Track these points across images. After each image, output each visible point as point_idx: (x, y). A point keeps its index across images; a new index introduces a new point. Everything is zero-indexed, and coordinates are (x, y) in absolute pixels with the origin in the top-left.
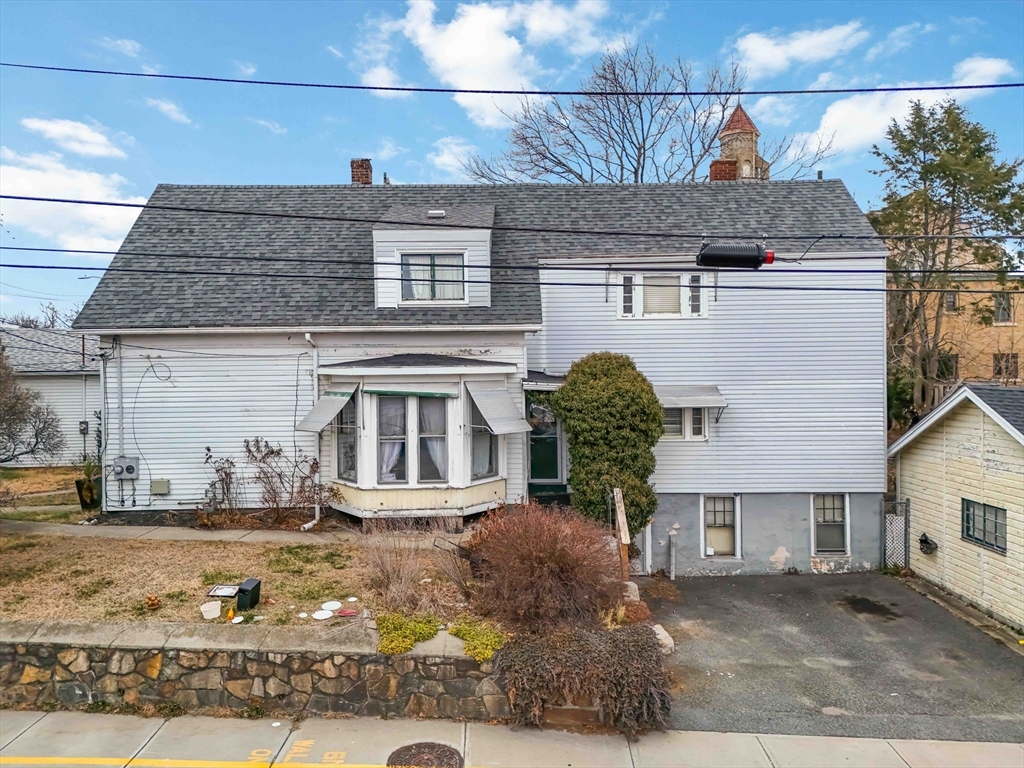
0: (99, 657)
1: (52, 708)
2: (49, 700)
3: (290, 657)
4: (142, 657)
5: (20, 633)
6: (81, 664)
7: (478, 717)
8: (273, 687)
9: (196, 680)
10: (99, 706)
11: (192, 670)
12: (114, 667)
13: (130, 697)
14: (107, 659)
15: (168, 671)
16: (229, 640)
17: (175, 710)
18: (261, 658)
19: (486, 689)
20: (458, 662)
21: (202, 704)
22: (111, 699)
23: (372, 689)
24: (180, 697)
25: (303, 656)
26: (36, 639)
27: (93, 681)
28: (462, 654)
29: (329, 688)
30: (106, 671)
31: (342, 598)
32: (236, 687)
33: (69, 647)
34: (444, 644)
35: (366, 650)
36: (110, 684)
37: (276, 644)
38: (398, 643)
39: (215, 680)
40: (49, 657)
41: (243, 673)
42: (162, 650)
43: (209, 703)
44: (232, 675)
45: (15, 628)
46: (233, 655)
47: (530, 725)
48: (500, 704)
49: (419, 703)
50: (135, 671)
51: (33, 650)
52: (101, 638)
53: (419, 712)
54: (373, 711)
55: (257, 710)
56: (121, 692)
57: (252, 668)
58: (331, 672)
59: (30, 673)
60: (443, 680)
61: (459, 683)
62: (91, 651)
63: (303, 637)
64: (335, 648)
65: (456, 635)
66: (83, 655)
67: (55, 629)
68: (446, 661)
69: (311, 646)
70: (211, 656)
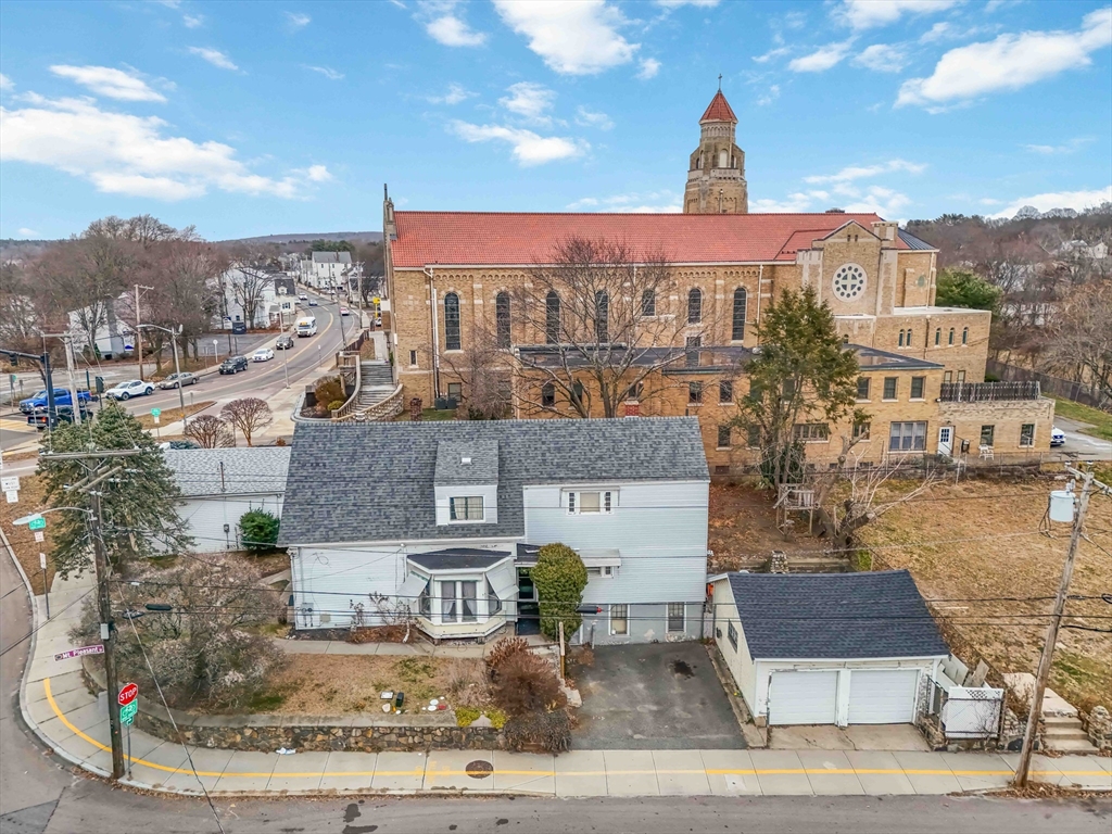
0: (347, 730)
1: (330, 750)
2: (328, 747)
3: (423, 729)
4: (364, 730)
5: (313, 722)
6: (340, 733)
7: (497, 748)
8: (416, 739)
9: (386, 738)
10: (348, 749)
11: (384, 734)
12: (354, 734)
13: (360, 745)
14: (350, 731)
15: (375, 735)
16: (398, 722)
17: (379, 750)
18: (412, 729)
19: (500, 739)
20: (489, 729)
21: (389, 746)
22: (353, 746)
23: (455, 739)
24: (380, 744)
25: (428, 728)
26: (321, 725)
27: (345, 740)
28: (491, 726)
29: (439, 740)
30: (350, 736)
31: (438, 697)
32: (402, 740)
33: (335, 727)
34: (483, 721)
35: (453, 725)
36: (352, 740)
37: (417, 724)
38: (464, 724)
39: (393, 737)
40: (327, 731)
41: (405, 735)
42: (372, 727)
43: (391, 746)
44: (400, 736)
45: (309, 719)
46: (400, 728)
47: (517, 751)
48: (506, 743)
49: (474, 743)
50: (362, 735)
51: (320, 729)
52: (346, 723)
53: (474, 747)
54: (456, 747)
55: (411, 748)
56: (357, 743)
57: (408, 733)
58: (440, 734)
59: (320, 737)
60: (483, 735)
61: (489, 736)
62: (344, 729)
63: (427, 720)
64: (440, 725)
65: (488, 717)
66: (340, 730)
67: (326, 719)
68: (484, 728)
69: (430, 724)
70: (392, 729)
